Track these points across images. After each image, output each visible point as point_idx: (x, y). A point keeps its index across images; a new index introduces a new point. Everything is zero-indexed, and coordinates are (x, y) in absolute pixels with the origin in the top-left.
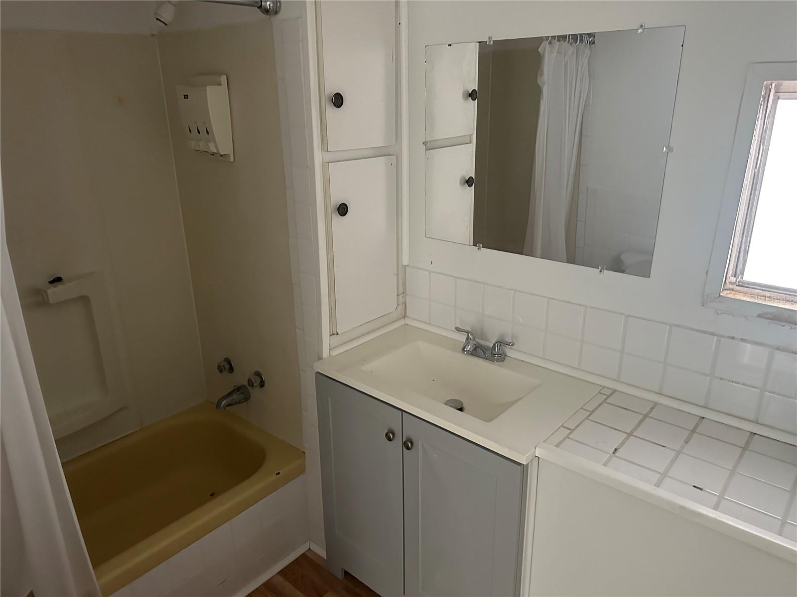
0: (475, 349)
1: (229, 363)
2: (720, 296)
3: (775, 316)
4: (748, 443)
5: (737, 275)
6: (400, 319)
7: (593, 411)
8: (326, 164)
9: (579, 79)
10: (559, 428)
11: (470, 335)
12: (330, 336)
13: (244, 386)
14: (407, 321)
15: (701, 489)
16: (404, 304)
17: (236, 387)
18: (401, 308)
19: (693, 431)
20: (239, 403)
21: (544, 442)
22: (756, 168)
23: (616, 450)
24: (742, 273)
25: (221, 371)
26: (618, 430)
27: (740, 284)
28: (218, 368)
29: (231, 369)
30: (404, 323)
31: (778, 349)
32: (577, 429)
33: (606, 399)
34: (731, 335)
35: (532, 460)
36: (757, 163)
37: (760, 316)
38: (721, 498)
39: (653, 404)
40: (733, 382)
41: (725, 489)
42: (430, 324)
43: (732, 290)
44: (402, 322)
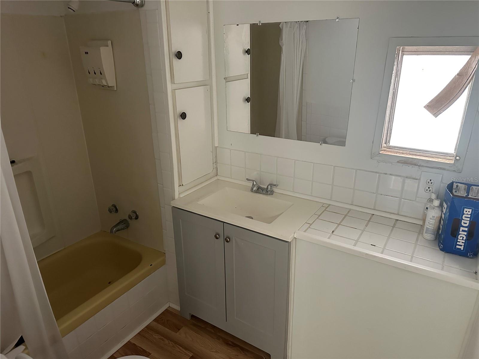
0: (258, 189)
1: (115, 207)
2: (379, 153)
3: (405, 161)
4: (395, 224)
5: (387, 143)
6: (214, 177)
7: (320, 215)
8: (174, 91)
9: (301, 42)
10: (305, 223)
11: (254, 182)
12: (179, 186)
13: (125, 220)
14: (218, 177)
15: (375, 246)
16: (216, 169)
17: (121, 220)
18: (215, 170)
19: (369, 221)
20: (123, 229)
21: (298, 230)
22: (394, 89)
23: (333, 231)
24: (389, 142)
25: (111, 212)
26: (333, 223)
27: (388, 147)
28: (109, 211)
29: (117, 210)
30: (217, 178)
31: (407, 178)
32: (313, 224)
33: (326, 209)
34: (385, 173)
35: (293, 240)
36: (394, 87)
37: (398, 162)
38: (384, 249)
39: (349, 210)
40: (386, 196)
41: (385, 245)
42: (231, 178)
43: (385, 150)
44: (216, 178)
